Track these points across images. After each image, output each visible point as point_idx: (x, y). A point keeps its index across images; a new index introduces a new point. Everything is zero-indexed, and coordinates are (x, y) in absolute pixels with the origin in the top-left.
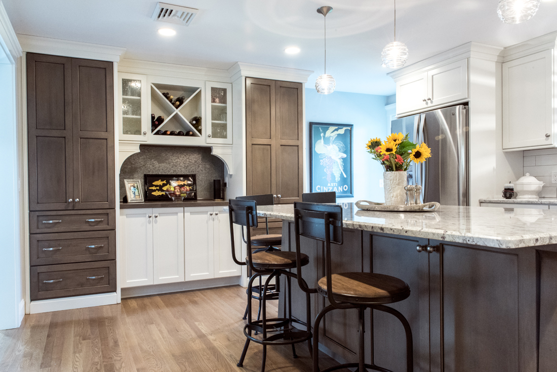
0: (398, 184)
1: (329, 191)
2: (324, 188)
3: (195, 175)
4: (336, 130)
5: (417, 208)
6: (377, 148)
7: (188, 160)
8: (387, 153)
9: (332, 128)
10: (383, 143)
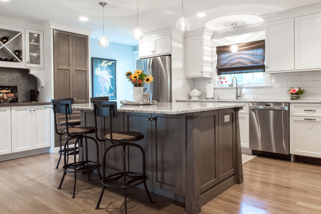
0: (140, 93)
1: (103, 96)
2: (101, 94)
3: (17, 86)
4: (107, 62)
5: (147, 103)
6: (130, 76)
7: (11, 77)
8: (135, 79)
9: (105, 62)
10: (133, 74)
